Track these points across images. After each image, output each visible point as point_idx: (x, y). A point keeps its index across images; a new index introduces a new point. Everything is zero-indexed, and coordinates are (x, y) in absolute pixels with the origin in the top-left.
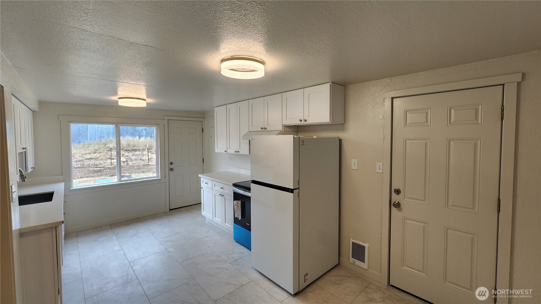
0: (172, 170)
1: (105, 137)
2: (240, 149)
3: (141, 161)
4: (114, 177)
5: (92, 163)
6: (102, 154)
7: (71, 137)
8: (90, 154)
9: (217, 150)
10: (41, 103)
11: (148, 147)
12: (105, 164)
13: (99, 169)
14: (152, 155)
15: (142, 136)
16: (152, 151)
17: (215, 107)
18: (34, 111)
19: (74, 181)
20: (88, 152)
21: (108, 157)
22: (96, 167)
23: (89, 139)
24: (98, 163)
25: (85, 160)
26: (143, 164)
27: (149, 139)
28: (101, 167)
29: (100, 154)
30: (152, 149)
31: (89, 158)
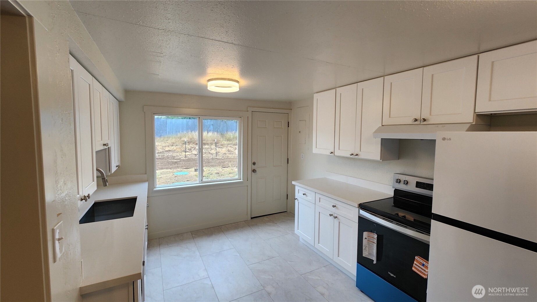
0: (254, 171)
1: (180, 132)
2: (360, 151)
3: (209, 155)
4: (188, 169)
5: (170, 155)
6: (178, 147)
7: (154, 131)
8: (168, 146)
9: (315, 151)
10: (127, 92)
11: (216, 141)
12: (181, 156)
13: (176, 160)
14: (219, 149)
15: (210, 131)
16: (218, 146)
17: (315, 93)
18: (120, 101)
19: (157, 171)
20: (167, 144)
21: (183, 150)
22: (173, 159)
23: (168, 133)
24: (175, 155)
25: (165, 152)
26: (211, 157)
27: (216, 134)
28: (177, 159)
29: (177, 147)
30: (218, 144)
31: (168, 150)
